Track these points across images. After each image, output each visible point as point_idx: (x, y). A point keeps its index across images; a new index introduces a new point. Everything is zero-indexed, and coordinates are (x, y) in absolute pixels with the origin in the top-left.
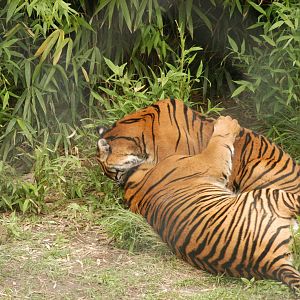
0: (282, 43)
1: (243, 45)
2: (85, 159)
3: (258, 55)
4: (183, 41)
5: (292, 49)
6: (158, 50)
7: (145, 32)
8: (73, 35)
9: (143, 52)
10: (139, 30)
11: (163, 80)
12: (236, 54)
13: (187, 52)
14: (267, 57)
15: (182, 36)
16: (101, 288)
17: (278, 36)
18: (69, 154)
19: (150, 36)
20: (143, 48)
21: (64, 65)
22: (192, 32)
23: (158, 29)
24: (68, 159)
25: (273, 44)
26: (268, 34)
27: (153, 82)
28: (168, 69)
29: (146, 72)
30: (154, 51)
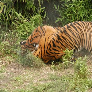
0: (70, 6)
1: (58, 7)
2: (10, 42)
3: (63, 10)
4: (40, 6)
5: (73, 8)
6: (32, 8)
7: (28, 3)
8: (6, 4)
9: (28, 9)
10: (26, 2)
11: (34, 18)
12: (56, 10)
13: (41, 9)
14: (66, 10)
15: (40, 4)
16: (16, 82)
17: (69, 4)
18: (6, 40)
19: (30, 4)
20: (28, 8)
21: (3, 13)
22: (43, 3)
23: (32, 2)
24: (5, 42)
25: (68, 6)
26: (66, 3)
27: (31, 18)
28: (36, 14)
29: (29, 15)
30: (31, 9)
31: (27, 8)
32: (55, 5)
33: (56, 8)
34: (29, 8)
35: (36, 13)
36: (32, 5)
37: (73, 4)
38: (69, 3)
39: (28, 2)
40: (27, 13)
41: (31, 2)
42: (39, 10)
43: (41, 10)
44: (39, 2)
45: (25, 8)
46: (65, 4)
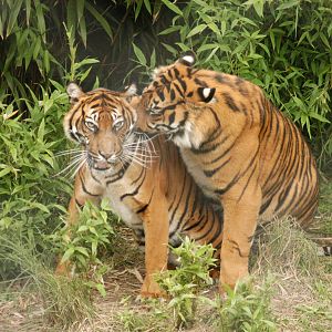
31: (14, 59)
32: (136, 50)
33: (143, 62)
34: (23, 59)
35: (54, 83)
36: (38, 48)
37: (216, 47)
38: (197, 41)
39: (18, 35)
40: (14, 83)
41: (32, 35)
42: (69, 71)
43: (78, 70)
44: (69, 34)
45: (7, 61)
46: (181, 45)
